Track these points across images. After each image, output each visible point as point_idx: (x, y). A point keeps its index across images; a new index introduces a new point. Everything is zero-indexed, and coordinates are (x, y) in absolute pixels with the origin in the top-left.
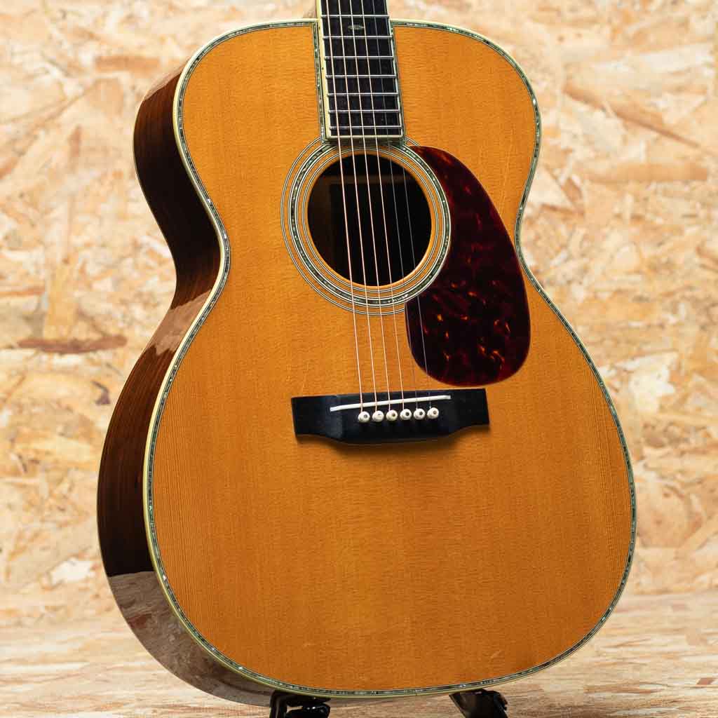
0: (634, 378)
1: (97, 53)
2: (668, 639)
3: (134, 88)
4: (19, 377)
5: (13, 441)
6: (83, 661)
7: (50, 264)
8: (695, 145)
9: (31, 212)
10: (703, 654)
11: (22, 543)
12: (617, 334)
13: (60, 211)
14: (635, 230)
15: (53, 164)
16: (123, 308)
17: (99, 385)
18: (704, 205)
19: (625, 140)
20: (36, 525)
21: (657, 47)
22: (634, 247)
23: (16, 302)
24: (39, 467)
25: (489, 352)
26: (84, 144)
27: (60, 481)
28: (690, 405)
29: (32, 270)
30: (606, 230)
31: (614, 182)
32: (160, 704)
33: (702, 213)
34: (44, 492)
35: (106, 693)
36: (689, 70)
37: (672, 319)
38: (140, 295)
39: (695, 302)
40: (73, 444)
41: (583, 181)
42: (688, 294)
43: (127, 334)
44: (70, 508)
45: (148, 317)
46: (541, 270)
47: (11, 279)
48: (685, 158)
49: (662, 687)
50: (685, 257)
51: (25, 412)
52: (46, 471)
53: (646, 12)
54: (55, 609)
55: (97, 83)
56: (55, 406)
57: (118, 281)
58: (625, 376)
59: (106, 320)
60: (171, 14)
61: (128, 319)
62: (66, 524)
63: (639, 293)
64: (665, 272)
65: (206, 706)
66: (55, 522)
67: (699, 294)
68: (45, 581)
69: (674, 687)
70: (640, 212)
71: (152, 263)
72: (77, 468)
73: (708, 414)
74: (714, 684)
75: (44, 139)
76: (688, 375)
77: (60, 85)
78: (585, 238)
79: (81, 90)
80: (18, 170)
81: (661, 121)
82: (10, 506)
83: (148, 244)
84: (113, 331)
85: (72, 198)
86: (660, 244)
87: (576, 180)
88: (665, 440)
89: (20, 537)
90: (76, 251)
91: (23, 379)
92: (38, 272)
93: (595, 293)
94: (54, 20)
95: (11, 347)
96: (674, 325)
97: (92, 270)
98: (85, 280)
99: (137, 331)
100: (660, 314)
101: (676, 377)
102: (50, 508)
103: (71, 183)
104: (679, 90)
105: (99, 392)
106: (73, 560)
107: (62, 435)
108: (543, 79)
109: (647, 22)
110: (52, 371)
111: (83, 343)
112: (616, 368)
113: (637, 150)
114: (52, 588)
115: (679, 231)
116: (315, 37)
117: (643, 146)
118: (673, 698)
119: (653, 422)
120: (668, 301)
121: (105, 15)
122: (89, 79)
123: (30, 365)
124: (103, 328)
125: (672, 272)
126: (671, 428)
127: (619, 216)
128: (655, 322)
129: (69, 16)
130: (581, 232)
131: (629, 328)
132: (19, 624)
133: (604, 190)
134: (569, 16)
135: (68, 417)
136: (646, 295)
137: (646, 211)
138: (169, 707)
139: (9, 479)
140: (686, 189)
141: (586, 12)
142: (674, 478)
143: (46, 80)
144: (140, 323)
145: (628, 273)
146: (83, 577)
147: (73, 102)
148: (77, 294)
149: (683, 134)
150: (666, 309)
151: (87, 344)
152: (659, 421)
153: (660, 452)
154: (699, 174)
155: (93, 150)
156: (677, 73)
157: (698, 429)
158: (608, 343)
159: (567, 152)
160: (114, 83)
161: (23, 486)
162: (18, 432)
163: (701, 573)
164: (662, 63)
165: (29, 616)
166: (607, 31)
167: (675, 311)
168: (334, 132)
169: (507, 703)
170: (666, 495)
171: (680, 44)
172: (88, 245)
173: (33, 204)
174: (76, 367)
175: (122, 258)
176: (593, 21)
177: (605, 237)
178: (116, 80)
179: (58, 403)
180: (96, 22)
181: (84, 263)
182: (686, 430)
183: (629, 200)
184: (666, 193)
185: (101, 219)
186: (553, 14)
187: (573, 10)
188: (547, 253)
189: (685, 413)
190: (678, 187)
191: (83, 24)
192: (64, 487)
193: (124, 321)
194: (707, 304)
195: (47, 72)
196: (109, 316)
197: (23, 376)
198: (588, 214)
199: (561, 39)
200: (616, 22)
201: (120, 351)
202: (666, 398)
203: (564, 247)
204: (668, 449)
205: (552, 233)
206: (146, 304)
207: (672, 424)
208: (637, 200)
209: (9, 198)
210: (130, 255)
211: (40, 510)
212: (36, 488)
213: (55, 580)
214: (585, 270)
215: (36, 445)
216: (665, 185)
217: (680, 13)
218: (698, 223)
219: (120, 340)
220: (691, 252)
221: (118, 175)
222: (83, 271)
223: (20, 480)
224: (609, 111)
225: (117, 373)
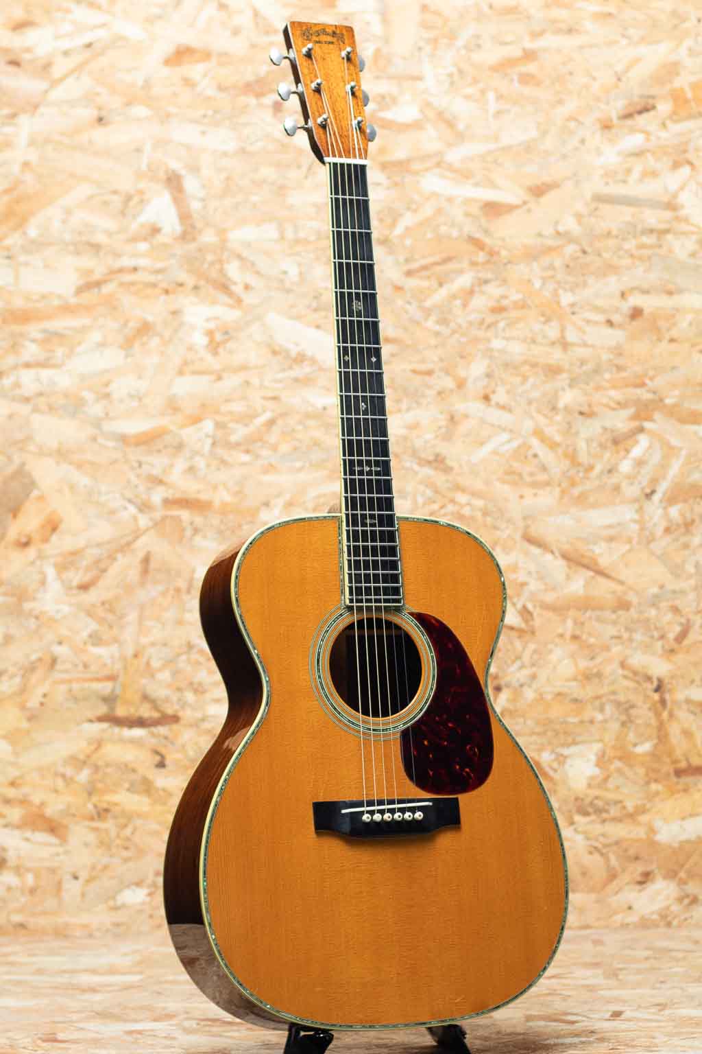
0: (569, 761)
1: (165, 495)
2: (589, 973)
3: (192, 523)
4: (96, 744)
6: (141, 973)
7: (123, 659)
8: (622, 583)
9: (110, 617)
10: (615, 988)
11: (95, 873)
12: (558, 727)
13: (132, 616)
14: (573, 647)
15: (128, 580)
16: (179, 694)
17: (157, 753)
18: (627, 629)
19: (568, 577)
20: (105, 860)
21: (594, 506)
22: (572, 660)
23: (96, 686)
24: (109, 815)
25: (462, 769)
26: (153, 565)
27: (126, 826)
28: (611, 784)
29: (109, 661)
30: (552, 646)
31: (559, 609)
33: (626, 635)
34: (113, 833)
35: (160, 1005)
36: (619, 524)
37: (599, 717)
38: (191, 684)
39: (618, 704)
40: (136, 798)
41: (535, 607)
42: (612, 697)
43: (181, 714)
44: (132, 847)
46: (500, 675)
47: (93, 668)
48: (614, 592)
49: (583, 1018)
50: (612, 669)
51: (100, 772)
52: (115, 817)
54: (118, 925)
55: (164, 518)
56: (123, 768)
57: (175, 673)
58: (561, 759)
59: (165, 702)
60: (223, 467)
61: (182, 703)
62: (130, 859)
63: (575, 696)
64: (596, 680)
66: (120, 857)
67: (622, 698)
68: (111, 903)
69: (591, 1018)
70: (578, 633)
71: (202, 659)
72: (139, 816)
73: (625, 791)
74: (623, 1017)
75: (122, 560)
76: (610, 761)
77: (135, 519)
78: (535, 651)
79: (150, 524)
80: (101, 583)
81: (596, 564)
82: (86, 845)
83: (199, 644)
84: (170, 711)
85: (142, 607)
86: (592, 658)
87: (530, 606)
88: (590, 810)
89: (93, 868)
90: (144, 648)
91: (99, 746)
92: (113, 664)
93: (541, 695)
94: (133, 468)
95: (91, 721)
96: (601, 722)
97: (156, 664)
98: (149, 671)
99: (189, 711)
100: (590, 712)
101: (601, 761)
102: (118, 846)
103: (142, 595)
104: (611, 539)
105: (158, 758)
106: (134, 887)
107: (128, 790)
108: (507, 528)
109: (588, 486)
110: (122, 740)
111: (147, 719)
112: (556, 753)
113: (577, 585)
114: (116, 908)
115: (607, 648)
116: (339, 528)
117: (582, 582)
118: (592, 1029)
119: (582, 796)
120: (597, 703)
121: (172, 466)
122: (158, 515)
123: (105, 735)
124: (162, 709)
125: (601, 681)
126: (596, 802)
127: (561, 636)
128: (587, 718)
129: (143, 466)
130: (532, 646)
131: (565, 722)
132: (91, 936)
133: (550, 614)
134: (528, 479)
135: (133, 776)
136: (579, 698)
137: (583, 632)
139: (87, 823)
140: (614, 617)
141: (542, 477)
142: (597, 840)
143: (125, 515)
144: (190, 705)
145: (568, 680)
146: (140, 901)
147: (145, 532)
149: (613, 574)
150: (594, 709)
151: (150, 721)
152: (587, 795)
153: (587, 819)
154: (624, 605)
155: (159, 570)
156: (610, 527)
157: (617, 802)
158: (549, 733)
159: (523, 584)
160: (178, 520)
161: (97, 829)
162: (94, 787)
163: (616, 913)
164: (599, 518)
165: (98, 930)
166: (558, 490)
167: (602, 710)
168: (351, 601)
169: (466, 1034)
170: (591, 853)
171: (614, 504)
172: (153, 644)
173: (112, 611)
174: (141, 738)
175: (179, 655)
176: (548, 484)
177: (551, 651)
178: (179, 516)
179: (126, 765)
180: (164, 471)
181: (150, 658)
182: (608, 804)
183: (570, 623)
184: (598, 619)
185: (163, 624)
186: (517, 477)
187: (532, 474)
188: (506, 662)
189: (607, 790)
190: (608, 614)
191: (156, 471)
192: (128, 831)
193: (178, 704)
194: (627, 706)
195: (126, 508)
196: (167, 700)
197: (99, 744)
198: (537, 634)
199: (522, 497)
200: (564, 485)
201: (175, 727)
202: (592, 778)
203: (519, 657)
204: (593, 817)
205: (509, 647)
206: (196, 691)
207: (597, 798)
208: (576, 624)
209: (93, 605)
210: (185, 653)
211: (109, 848)
212: (107, 831)
213: (119, 903)
214: (534, 677)
215: (110, 798)
216: (598, 613)
217: (614, 480)
218: (622, 644)
219: (175, 719)
220: (615, 665)
221: (178, 590)
222: (148, 664)
223: (95, 824)
224: (557, 554)
225: (172, 743)
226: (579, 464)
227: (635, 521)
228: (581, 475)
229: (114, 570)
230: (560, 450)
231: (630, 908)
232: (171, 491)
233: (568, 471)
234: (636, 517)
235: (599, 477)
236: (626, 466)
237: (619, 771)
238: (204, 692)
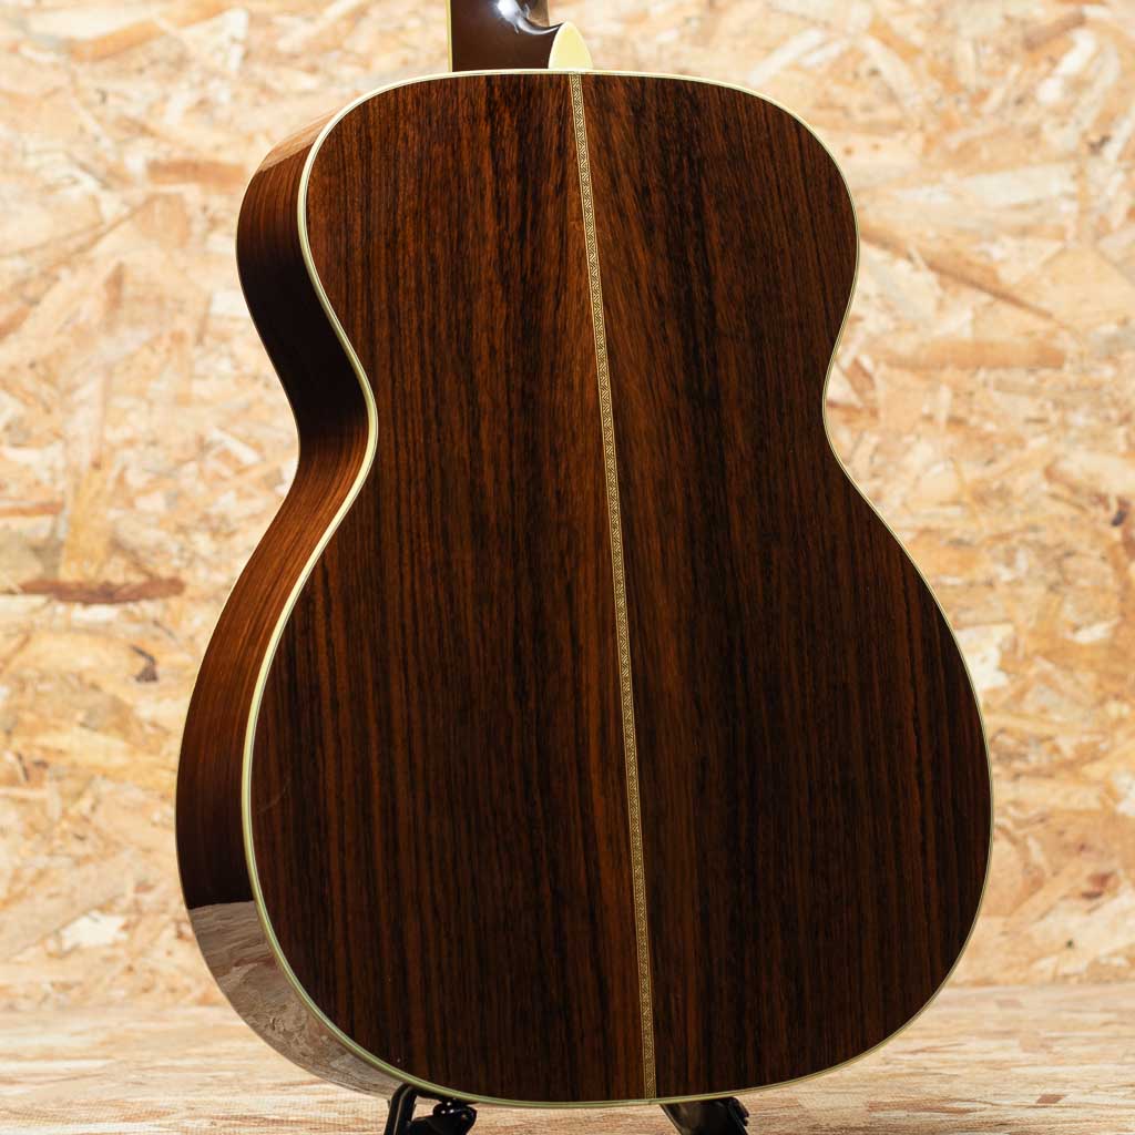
1: (152, 155)
2: (993, 1044)
3: (205, 209)
4: (20, 638)
5: (9, 733)
6: (107, 1057)
7: (73, 470)
8: (1047, 315)
9: (46, 390)
10: (1045, 1064)
11: (19, 887)
13: (90, 389)
14: (952, 440)
15: (82, 319)
16: (181, 537)
17: (141, 653)
18: (1057, 404)
19: (941, 306)
20: (41, 861)
21: (991, 167)
22: (951, 465)
23: (19, 524)
24: (48, 774)
26: (129, 290)
27: (79, 795)
28: (1030, 705)
29: (45, 476)
30: (911, 438)
31: (923, 366)
32: (221, 1114)
33: (1054, 417)
34: (55, 811)
35: (139, 1099)
36: (1039, 203)
37: (1006, 575)
38: (206, 518)
39: (1042, 549)
40: (100, 739)
41: (876, 363)
42: (1031, 536)
43: (185, 576)
44: (91, 835)
45: (218, 552)
47: (13, 490)
48: (1029, 334)
49: (983, 1106)
50: (1028, 482)
51: (29, 690)
52: (59, 779)
53: (978, 115)
54: (66, 987)
55: (150, 200)
56: (75, 683)
57: (175, 498)
59: (154, 554)
60: (264, 100)
61: (186, 555)
62: (87, 858)
63: (957, 534)
64: (998, 504)
65: (291, 1118)
66: (69, 855)
67: (1047, 537)
68: (52, 945)
69: (1000, 1106)
70: (961, 412)
71: (226, 472)
72: (105, 776)
73: (1057, 718)
75: (68, 282)
76: (1028, 659)
77: (95, 200)
78: (877, 449)
79: (125, 211)
80: (29, 327)
81: (996, 280)
83: (221, 442)
84: (164, 572)
85: (108, 371)
86: (991, 461)
87: (867, 362)
89: (16, 878)
90: (113, 449)
91: (27, 640)
92: (54, 481)
94: (88, 105)
95: (11, 592)
96: (1009, 584)
97: (136, 479)
98: (124, 495)
99: (202, 572)
100: (986, 566)
101: (1010, 661)
102: (64, 834)
103: (107, 348)
104: (1024, 232)
105: (142, 663)
106: (95, 914)
107: (83, 725)
109: (979, 129)
110: (70, 628)
111: (119, 588)
113: (959, 320)
114: (62, 955)
115: (1020, 442)
117: (967, 315)
118: (1000, 1119)
120: (1001, 546)
121: (165, 99)
122: (138, 194)
123: (37, 620)
124: (150, 567)
125: (1007, 505)
126: (1001, 737)
127: (929, 418)
128: (981, 577)
129: (111, 100)
130: (872, 440)
131: (941, 586)
132: (11, 1008)
133: (906, 377)
134: (861, 118)
135: (92, 699)
136: (967, 538)
137: (971, 411)
138: (236, 1118)
140: (1032, 380)
141: (887, 113)
143: (74, 194)
144: (205, 560)
145: (942, 504)
146: (109, 940)
147: (114, 226)
148: (113, 514)
149: (1029, 298)
150: (995, 559)
151: (125, 591)
154: (1054, 360)
155: (140, 300)
156: (1021, 207)
157: (1042, 740)
159: (854, 320)
160: (177, 202)
161: (23, 801)
162: (17, 722)
163: (1042, 955)
164: (998, 191)
165: (26, 997)
166: (918, 140)
167: (1010, 562)
169: (748, 1115)
171: (1028, 163)
172: (130, 443)
173: (50, 379)
174: (108, 624)
175: (181, 462)
176: (897, 126)
177: (908, 448)
178: (179, 196)
179: (80, 677)
180: (151, 107)
181: (125, 469)
182: (1023, 742)
183: (945, 395)
184: (1001, 386)
185: (151, 403)
186: (838, 114)
187: (867, 109)
189: (1021, 715)
190: (1019, 376)
191: (133, 111)
192: (85, 804)
193: (181, 558)
194: (1059, 552)
195: (75, 182)
196: (159, 549)
197: (26, 636)
198: (882, 415)
199: (848, 152)
200: (932, 128)
201: (174, 602)
202: (994, 692)
206: (215, 533)
207: (1002, 731)
208: (956, 395)
209: (13, 369)
210: (192, 459)
211: (47, 838)
212: (43, 804)
213: (67, 944)
215: (47, 740)
216: (1001, 373)
217: (1027, 117)
218: (1048, 432)
219: (175, 586)
220: (1036, 475)
221: (178, 338)
222: (121, 480)
223: (18, 792)
224: (919, 261)
225: (170, 634)
226: (961, 88)
227: (1071, 197)
228: (964, 107)
229: (55, 299)
230: (922, 63)
231: (1070, 944)
232: (165, 147)
233: (940, 100)
234: (1072, 187)
235: (999, 112)
236: (1050, 92)
237: (1045, 678)
238: (231, 534)
